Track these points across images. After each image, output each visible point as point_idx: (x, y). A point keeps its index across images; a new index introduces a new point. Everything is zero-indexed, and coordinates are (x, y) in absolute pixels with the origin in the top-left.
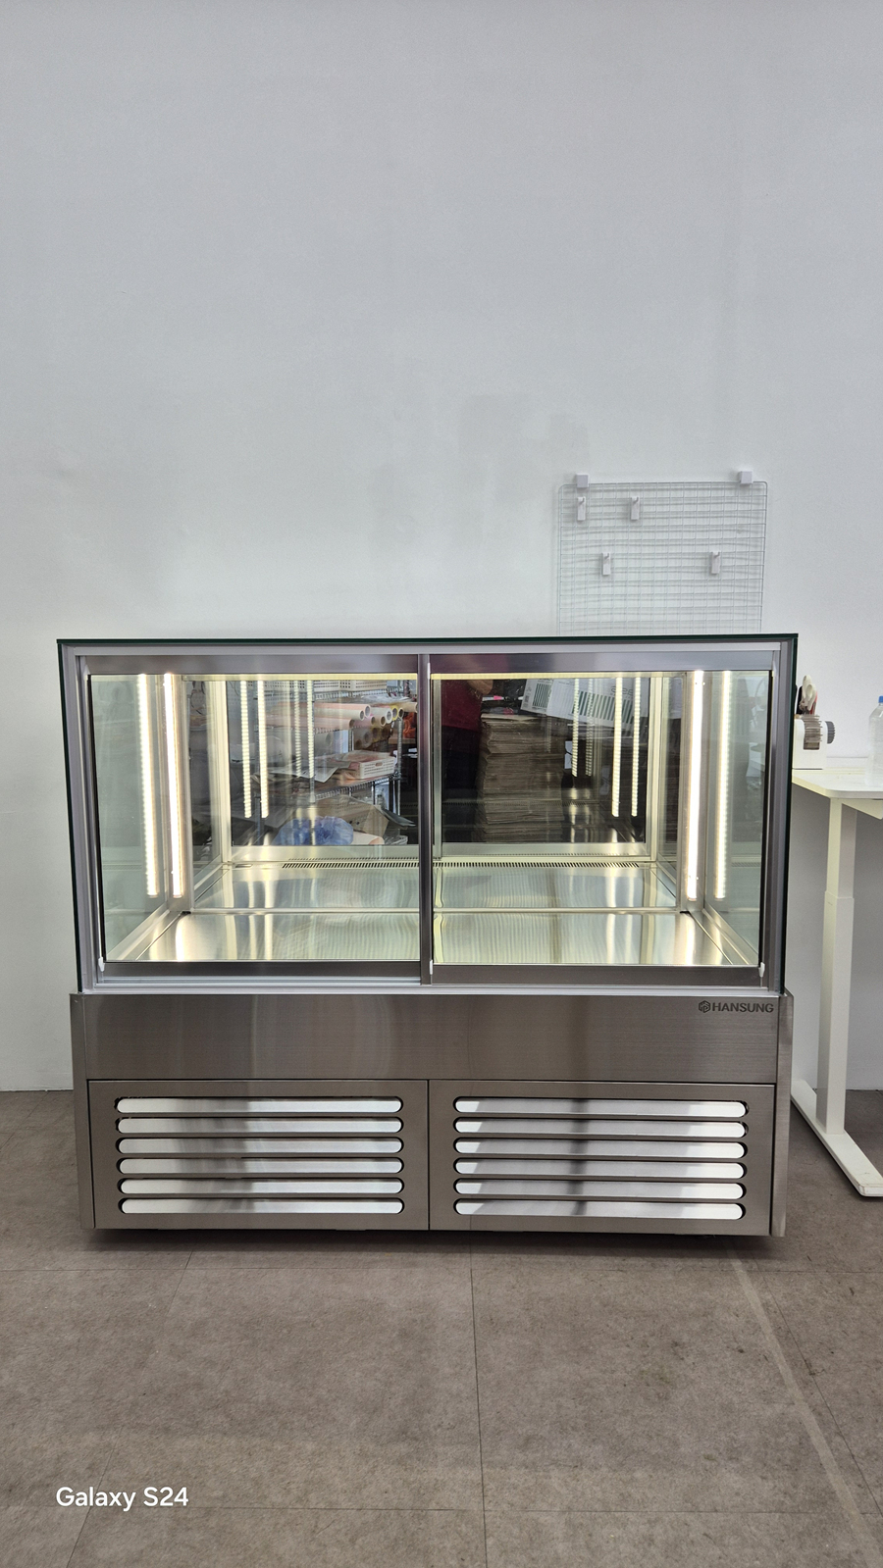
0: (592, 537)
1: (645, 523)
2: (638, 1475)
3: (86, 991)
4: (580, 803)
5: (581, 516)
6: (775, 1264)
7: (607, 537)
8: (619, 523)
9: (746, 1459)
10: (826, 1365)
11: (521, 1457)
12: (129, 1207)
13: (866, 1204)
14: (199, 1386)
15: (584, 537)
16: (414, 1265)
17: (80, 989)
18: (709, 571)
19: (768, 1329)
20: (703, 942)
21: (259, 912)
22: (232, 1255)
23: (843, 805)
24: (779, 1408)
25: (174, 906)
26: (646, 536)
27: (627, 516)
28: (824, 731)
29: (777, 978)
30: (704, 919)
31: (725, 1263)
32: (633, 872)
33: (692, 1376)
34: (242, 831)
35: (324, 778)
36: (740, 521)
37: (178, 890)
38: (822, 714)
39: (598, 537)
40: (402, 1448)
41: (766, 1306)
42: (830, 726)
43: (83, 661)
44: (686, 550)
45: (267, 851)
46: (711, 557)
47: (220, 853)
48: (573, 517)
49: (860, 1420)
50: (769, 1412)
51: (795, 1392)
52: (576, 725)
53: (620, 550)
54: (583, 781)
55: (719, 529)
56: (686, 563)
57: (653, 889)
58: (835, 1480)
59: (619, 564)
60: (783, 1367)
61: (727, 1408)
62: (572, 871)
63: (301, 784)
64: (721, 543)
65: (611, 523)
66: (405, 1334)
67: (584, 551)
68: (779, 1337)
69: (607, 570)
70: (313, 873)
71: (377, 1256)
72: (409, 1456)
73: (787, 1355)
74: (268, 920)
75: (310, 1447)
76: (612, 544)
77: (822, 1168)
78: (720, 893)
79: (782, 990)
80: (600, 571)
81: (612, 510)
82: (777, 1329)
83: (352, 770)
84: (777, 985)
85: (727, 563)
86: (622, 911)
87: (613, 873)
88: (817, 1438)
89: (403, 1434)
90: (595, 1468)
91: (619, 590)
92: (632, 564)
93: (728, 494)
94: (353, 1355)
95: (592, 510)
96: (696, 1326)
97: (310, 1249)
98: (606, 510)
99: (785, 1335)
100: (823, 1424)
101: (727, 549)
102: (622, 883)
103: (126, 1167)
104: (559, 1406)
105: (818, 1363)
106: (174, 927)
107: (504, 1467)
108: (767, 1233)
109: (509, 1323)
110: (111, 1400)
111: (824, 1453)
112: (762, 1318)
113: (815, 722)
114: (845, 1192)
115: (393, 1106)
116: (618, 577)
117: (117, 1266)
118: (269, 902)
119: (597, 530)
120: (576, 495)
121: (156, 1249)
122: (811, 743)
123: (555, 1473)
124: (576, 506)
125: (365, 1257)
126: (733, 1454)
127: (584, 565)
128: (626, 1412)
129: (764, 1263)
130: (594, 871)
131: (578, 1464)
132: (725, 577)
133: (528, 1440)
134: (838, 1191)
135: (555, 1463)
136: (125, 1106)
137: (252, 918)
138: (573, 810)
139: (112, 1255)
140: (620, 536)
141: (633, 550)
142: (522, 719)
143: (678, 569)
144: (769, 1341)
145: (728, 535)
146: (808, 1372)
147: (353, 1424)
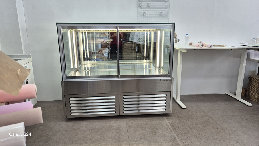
0: (142, 9)
1: (151, 7)
2: (152, 144)
3: (64, 81)
4: (139, 55)
5: (141, 6)
6: (170, 117)
7: (145, 9)
8: (147, 7)
9: (167, 141)
10: (178, 129)
11: (135, 143)
12: (72, 115)
13: (183, 109)
14: (86, 138)
15: (141, 9)
16: (117, 120)
17: (63, 81)
18: (161, 15)
19: (169, 125)
20: (159, 72)
21: (88, 70)
22: (89, 121)
23: (181, 51)
24: (171, 135)
25: (76, 70)
26: (151, 9)
27: (148, 6)
28: (178, 40)
29: (171, 76)
30: (160, 69)
31: (163, 118)
32: (148, 64)
33: (159, 131)
34: (85, 59)
35: (97, 52)
36: (165, 7)
37: (76, 67)
38: (178, 38)
39: (143, 9)
40: (118, 143)
41: (169, 122)
42: (179, 39)
43: (61, 27)
44: (157, 11)
45: (89, 62)
46: (161, 13)
47: (82, 62)
48: (139, 6)
49: (183, 135)
50: (170, 135)
51: (173, 132)
52: (138, 44)
53: (147, 11)
54: (139, 52)
55: (162, 8)
56: (157, 14)
57: (151, 66)
58: (179, 142)
59: (147, 14)
60: (172, 130)
61: (164, 135)
62: (138, 64)
63: (94, 53)
64: (162, 10)
65: (145, 7)
66: (117, 129)
67: (141, 11)
68: (171, 126)
69: (145, 15)
70: (96, 65)
71: (112, 120)
72: (119, 144)
73: (172, 128)
74: (89, 72)
75: (104, 144)
76: (146, 10)
77: (177, 105)
78: (162, 66)
79: (172, 78)
80: (144, 15)
81: (146, 5)
82: (171, 125)
83: (102, 51)
84: (171, 77)
85: (163, 14)
86: (146, 69)
87: (145, 64)
88: (177, 138)
89: (118, 141)
90: (146, 143)
91: (147, 18)
92: (149, 14)
93: (164, 2)
94: (109, 132)
95: (142, 5)
96: (159, 125)
97: (101, 119)
98: (144, 5)
99: (172, 126)
100: (177, 136)
101: (163, 11)
102: (146, 66)
103: (71, 108)
104: (140, 136)
105: (176, 129)
106: (76, 73)
107: (133, 144)
108: (169, 113)
109: (132, 127)
110: (72, 140)
111: (178, 139)
112: (169, 124)
113: (177, 39)
114: (180, 108)
115: (114, 97)
116: (147, 16)
117: (71, 123)
118: (89, 69)
119: (143, 8)
120: (140, 2)
121: (77, 121)
122: (176, 42)
123: (140, 144)
124: (140, 4)
125: (110, 120)
126: (165, 140)
127: (141, 14)
128: (150, 136)
129: (169, 117)
130: (142, 64)
131: (144, 143)
132: (163, 16)
133: (136, 141)
134: (179, 108)
135: (140, 143)
136: (71, 99)
137: (87, 72)
138: (138, 56)
139: (70, 122)
140: (147, 9)
141: (149, 11)
142: (129, 42)
143: (156, 15)
144: (170, 127)
145: (163, 9)
146: (175, 130)
147: (110, 141)
